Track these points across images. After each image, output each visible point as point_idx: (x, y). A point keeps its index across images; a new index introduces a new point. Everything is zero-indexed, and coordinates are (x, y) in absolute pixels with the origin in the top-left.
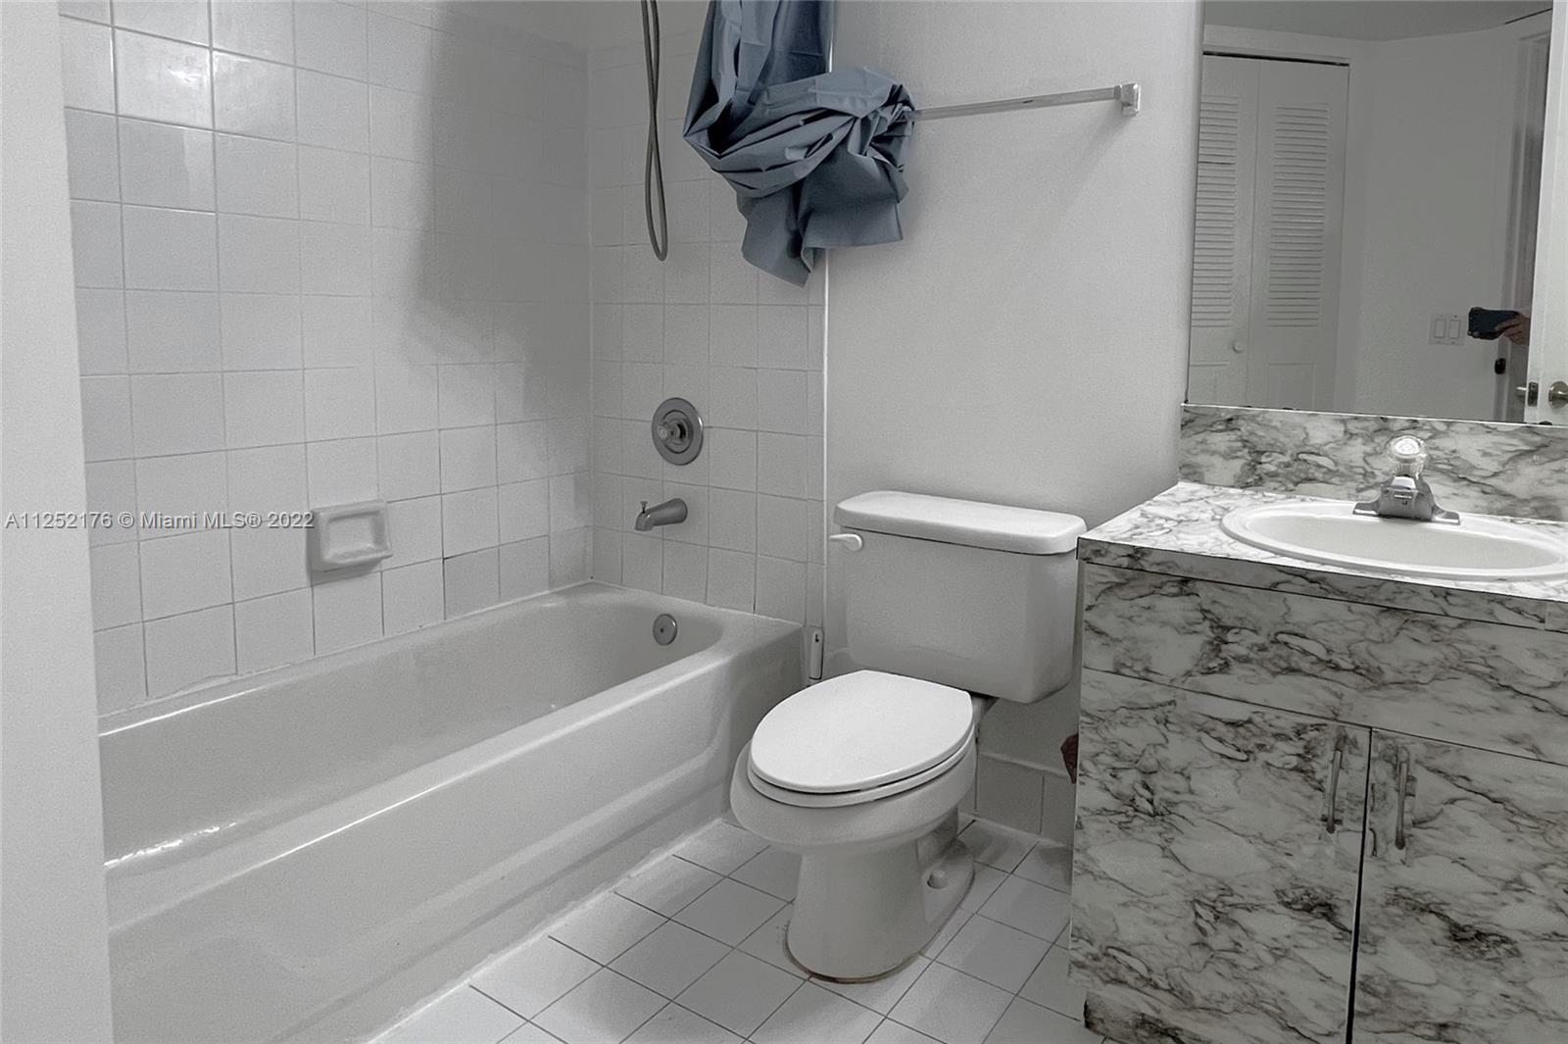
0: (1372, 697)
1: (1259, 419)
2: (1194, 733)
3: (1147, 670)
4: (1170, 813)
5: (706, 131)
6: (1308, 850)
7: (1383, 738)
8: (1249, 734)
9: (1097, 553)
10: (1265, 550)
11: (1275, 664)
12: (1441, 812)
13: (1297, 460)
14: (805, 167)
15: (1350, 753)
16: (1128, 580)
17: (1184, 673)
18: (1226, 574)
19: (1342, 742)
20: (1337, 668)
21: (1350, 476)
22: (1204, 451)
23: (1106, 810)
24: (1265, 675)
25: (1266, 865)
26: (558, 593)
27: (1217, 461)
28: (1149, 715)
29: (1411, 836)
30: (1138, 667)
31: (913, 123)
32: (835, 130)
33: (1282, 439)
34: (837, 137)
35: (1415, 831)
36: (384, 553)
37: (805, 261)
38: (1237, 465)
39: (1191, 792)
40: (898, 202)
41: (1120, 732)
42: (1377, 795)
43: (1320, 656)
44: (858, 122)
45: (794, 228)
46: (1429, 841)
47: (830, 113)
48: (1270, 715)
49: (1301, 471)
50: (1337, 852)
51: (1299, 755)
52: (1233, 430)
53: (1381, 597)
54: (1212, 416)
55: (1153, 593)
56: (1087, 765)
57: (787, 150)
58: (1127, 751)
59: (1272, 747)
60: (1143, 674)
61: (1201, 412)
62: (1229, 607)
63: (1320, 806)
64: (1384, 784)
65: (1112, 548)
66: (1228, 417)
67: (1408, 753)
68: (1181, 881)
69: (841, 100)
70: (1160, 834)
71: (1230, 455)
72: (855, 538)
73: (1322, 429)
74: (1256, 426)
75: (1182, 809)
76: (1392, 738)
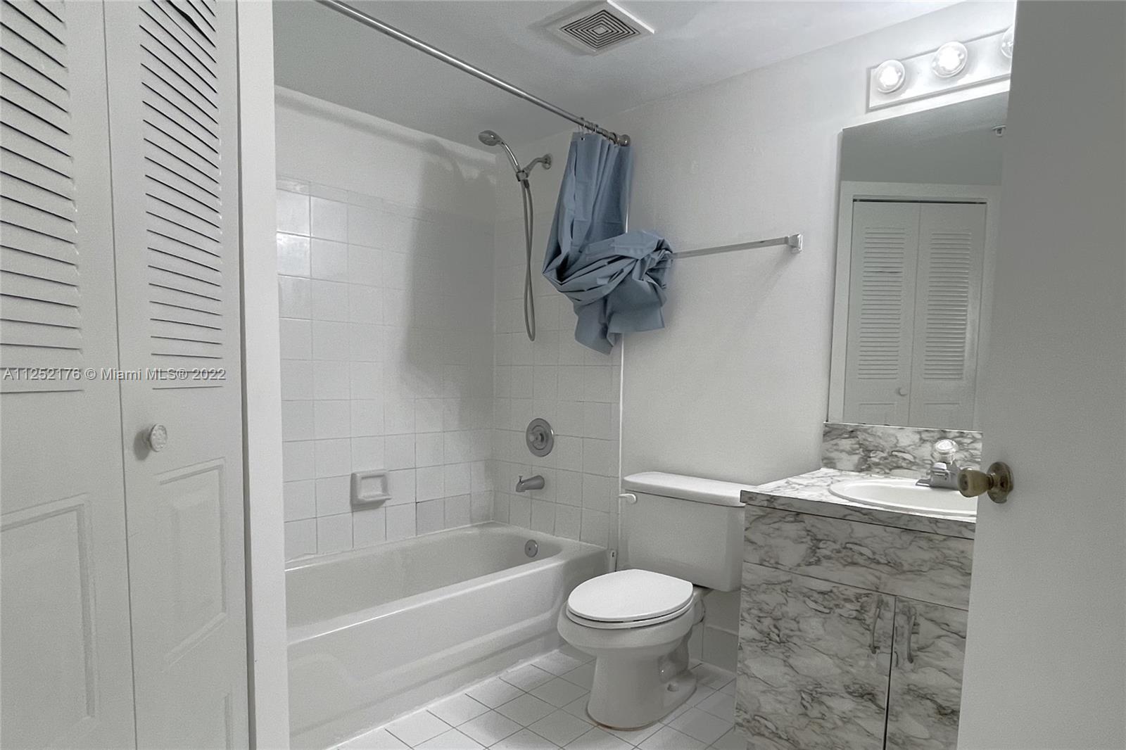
0: (897, 578)
1: (869, 431)
2: (801, 597)
3: (777, 563)
4: (789, 642)
5: (555, 270)
6: (862, 663)
7: (902, 601)
8: (831, 599)
9: (751, 498)
10: (843, 499)
11: (845, 560)
12: (933, 643)
13: (892, 455)
14: (609, 288)
15: (885, 610)
16: (768, 513)
17: (796, 565)
18: (819, 511)
19: (881, 604)
20: (879, 563)
21: (923, 466)
22: (837, 450)
23: (754, 639)
24: (840, 566)
25: (839, 671)
26: (476, 526)
27: (844, 455)
28: (778, 587)
29: (917, 656)
30: (772, 561)
31: (672, 261)
32: (625, 267)
33: (884, 443)
34: (626, 271)
35: (919, 653)
36: (387, 497)
37: (610, 341)
38: (856, 458)
39: (800, 630)
40: (661, 305)
41: (762, 597)
42: (898, 633)
43: (869, 555)
44: (639, 262)
45: (603, 321)
46: (926, 659)
47: (622, 257)
48: (842, 588)
49: (893, 462)
50: (877, 665)
51: (857, 610)
52: (853, 437)
53: (901, 524)
54: (842, 430)
55: (780, 521)
56: (745, 615)
57: (598, 279)
58: (765, 607)
59: (843, 606)
60: (775, 565)
61: (835, 427)
62: (822, 528)
63: (868, 639)
64: (902, 627)
65: (758, 496)
66: (851, 430)
67: (916, 610)
68: (794, 679)
69: (628, 249)
70: (783, 653)
71: (852, 452)
72: (632, 496)
73: (906, 437)
74: (867, 435)
75: (795, 640)
76: (907, 602)
